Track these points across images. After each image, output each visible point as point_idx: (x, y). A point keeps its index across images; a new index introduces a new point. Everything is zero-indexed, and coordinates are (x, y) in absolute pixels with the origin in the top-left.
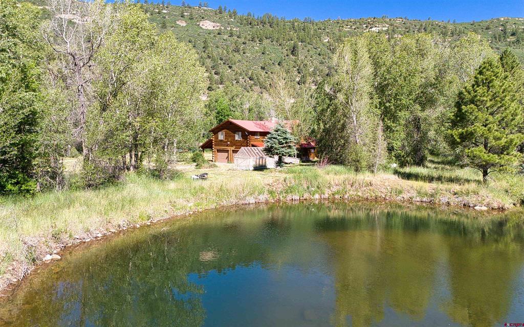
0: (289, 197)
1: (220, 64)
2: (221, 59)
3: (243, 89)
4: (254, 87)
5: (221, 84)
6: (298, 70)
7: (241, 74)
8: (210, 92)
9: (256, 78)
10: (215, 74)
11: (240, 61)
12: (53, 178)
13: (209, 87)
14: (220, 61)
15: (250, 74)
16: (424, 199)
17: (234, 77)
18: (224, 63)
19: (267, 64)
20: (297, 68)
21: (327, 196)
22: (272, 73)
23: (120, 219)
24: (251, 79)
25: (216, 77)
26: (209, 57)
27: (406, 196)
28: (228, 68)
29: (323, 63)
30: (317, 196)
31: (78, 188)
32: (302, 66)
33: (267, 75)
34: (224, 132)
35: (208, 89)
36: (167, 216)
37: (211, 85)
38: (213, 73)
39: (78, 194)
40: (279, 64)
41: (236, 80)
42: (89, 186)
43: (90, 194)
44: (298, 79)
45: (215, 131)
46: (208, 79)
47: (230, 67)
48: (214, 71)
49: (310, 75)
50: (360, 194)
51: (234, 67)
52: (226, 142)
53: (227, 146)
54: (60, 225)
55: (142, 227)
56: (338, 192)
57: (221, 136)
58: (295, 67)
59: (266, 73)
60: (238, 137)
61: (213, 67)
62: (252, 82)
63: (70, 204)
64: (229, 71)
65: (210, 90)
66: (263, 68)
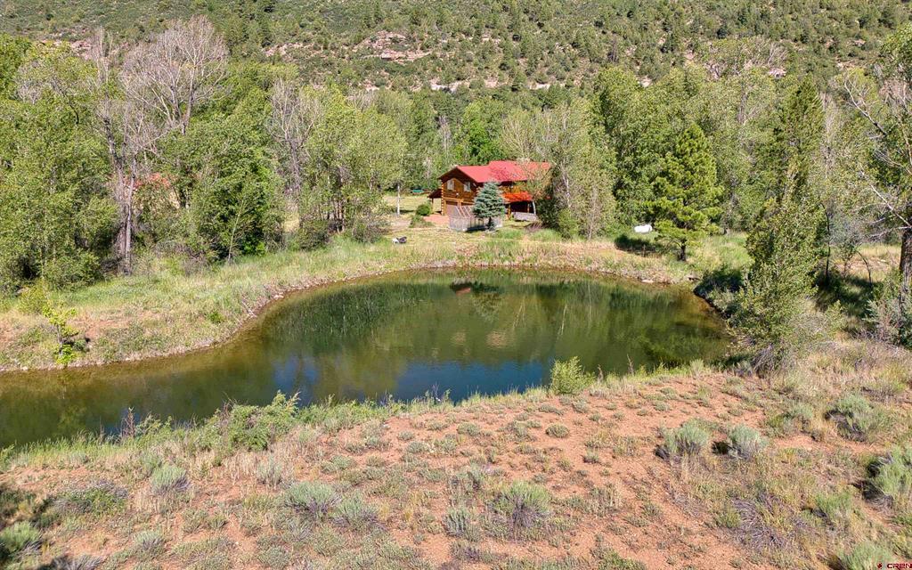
0: (478, 263)
1: (523, 21)
2: (526, 12)
3: (559, 64)
4: (579, 62)
5: (522, 57)
6: (664, 24)
7: (558, 38)
8: (502, 72)
9: (584, 43)
10: (514, 39)
11: (558, 13)
12: (277, 240)
13: (502, 64)
14: (523, 16)
15: (574, 36)
16: (608, 271)
17: (545, 44)
18: (531, 19)
19: (606, 16)
20: (663, 20)
21: (517, 262)
22: (614, 32)
23: (322, 276)
24: (575, 45)
25: (515, 45)
26: (505, 9)
27: (594, 266)
28: (537, 27)
29: (714, 9)
30: (507, 263)
31: (295, 249)
32: (671, 17)
33: (604, 37)
34: (453, 180)
35: (500, 67)
36: (358, 275)
37: (505, 61)
38: (510, 37)
39: (296, 254)
40: (628, 16)
41: (548, 48)
42: (304, 248)
43: (303, 255)
44: (661, 43)
45: (445, 179)
46: (501, 49)
47: (540, 25)
48: (512, 34)
49: (685, 33)
50: (550, 262)
51: (547, 25)
52: (455, 193)
53: (456, 197)
54: (283, 278)
55: (339, 282)
56: (529, 260)
57: (450, 185)
58: (658, 19)
59: (604, 33)
60: (466, 188)
61: (511, 28)
62: (577, 51)
63: (289, 262)
64: (539, 32)
65: (504, 69)
66: (598, 24)
